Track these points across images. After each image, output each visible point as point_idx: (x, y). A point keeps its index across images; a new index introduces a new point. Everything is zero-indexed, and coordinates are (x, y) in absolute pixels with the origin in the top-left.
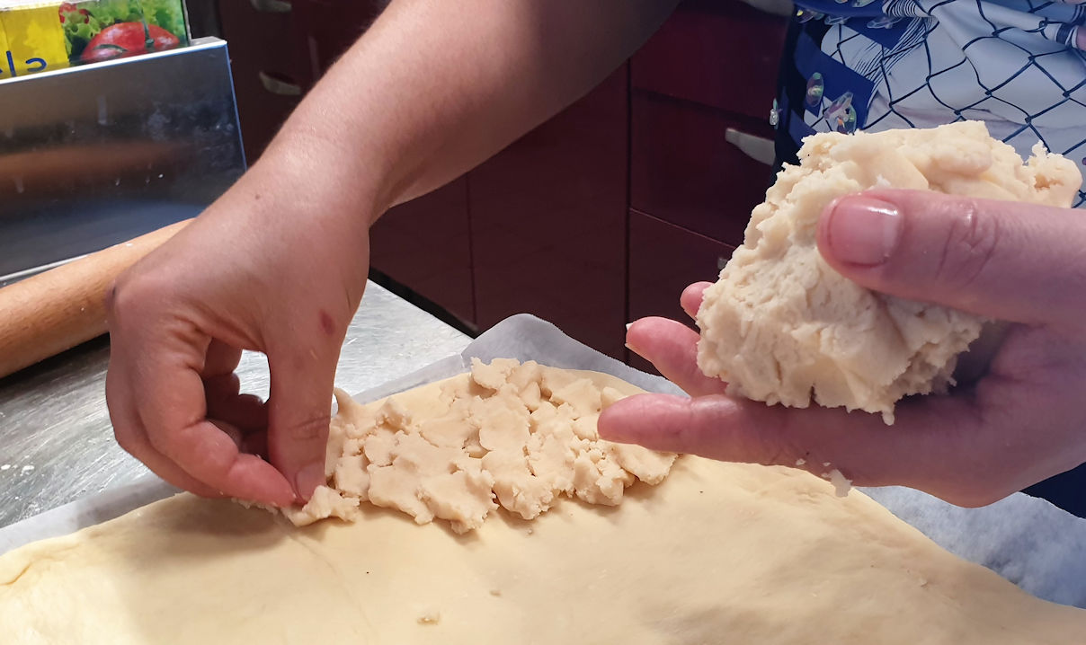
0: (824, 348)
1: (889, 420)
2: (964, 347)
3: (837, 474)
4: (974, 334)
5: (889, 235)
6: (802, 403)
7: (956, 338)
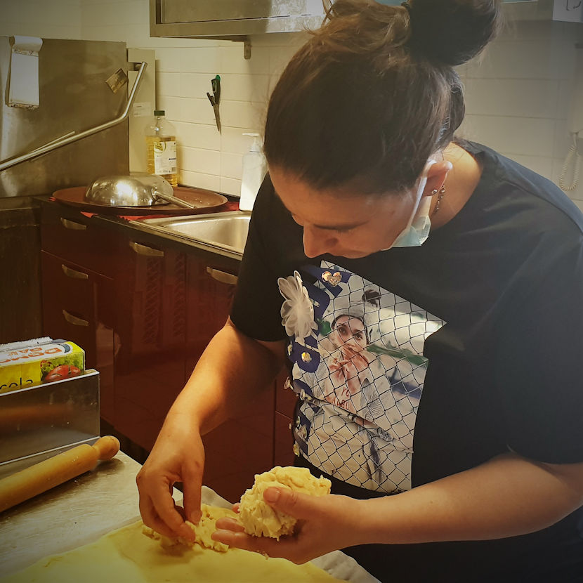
0: (264, 523)
1: (278, 540)
2: (293, 524)
3: (266, 554)
4: (295, 522)
5: (277, 497)
6: (260, 536)
7: (291, 522)
